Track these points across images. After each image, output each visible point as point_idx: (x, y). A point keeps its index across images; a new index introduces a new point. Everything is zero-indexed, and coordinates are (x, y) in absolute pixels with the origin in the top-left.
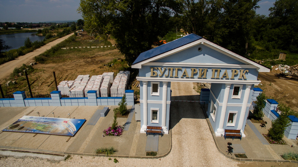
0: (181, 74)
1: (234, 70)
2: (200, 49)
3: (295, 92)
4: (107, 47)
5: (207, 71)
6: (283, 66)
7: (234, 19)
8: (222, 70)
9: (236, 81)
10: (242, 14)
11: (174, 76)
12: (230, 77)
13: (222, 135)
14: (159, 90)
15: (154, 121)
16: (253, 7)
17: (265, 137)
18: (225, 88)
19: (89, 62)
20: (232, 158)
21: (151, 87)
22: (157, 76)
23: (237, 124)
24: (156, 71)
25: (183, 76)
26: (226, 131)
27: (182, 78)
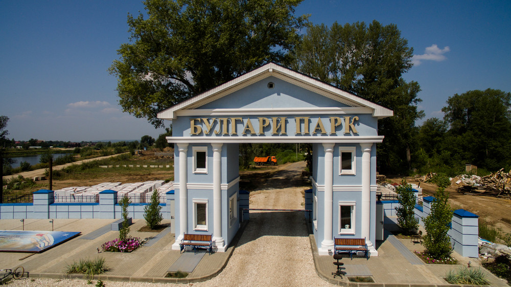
0: (241, 128)
1: (333, 118)
2: (271, 85)
5: (286, 122)
6: (469, 177)
8: (312, 119)
9: (341, 137)
11: (230, 132)
12: (328, 131)
13: (330, 253)
14: (207, 163)
15: (200, 227)
18: (323, 155)
21: (193, 157)
22: (201, 134)
23: (358, 229)
24: (201, 126)
25: (246, 131)
26: (337, 242)
27: (244, 135)
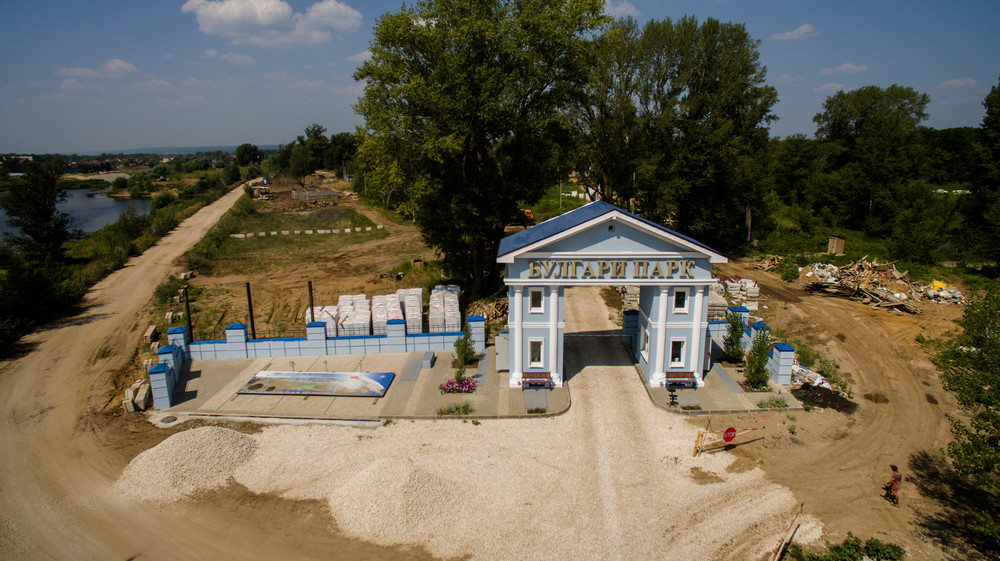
0: (581, 271)
1: (670, 262)
2: (611, 228)
3: (832, 319)
4: (363, 231)
5: (626, 264)
6: (823, 268)
7: (702, 158)
8: (650, 263)
9: (677, 280)
10: (717, 145)
11: (570, 275)
12: (666, 274)
13: (662, 385)
14: (543, 302)
15: (535, 364)
16: (761, 117)
17: (741, 385)
18: (659, 295)
19: (336, 271)
20: (675, 412)
21: (529, 298)
22: (540, 277)
23: (688, 362)
24: (539, 268)
25: (586, 274)
26: (668, 375)
27: (583, 278)
